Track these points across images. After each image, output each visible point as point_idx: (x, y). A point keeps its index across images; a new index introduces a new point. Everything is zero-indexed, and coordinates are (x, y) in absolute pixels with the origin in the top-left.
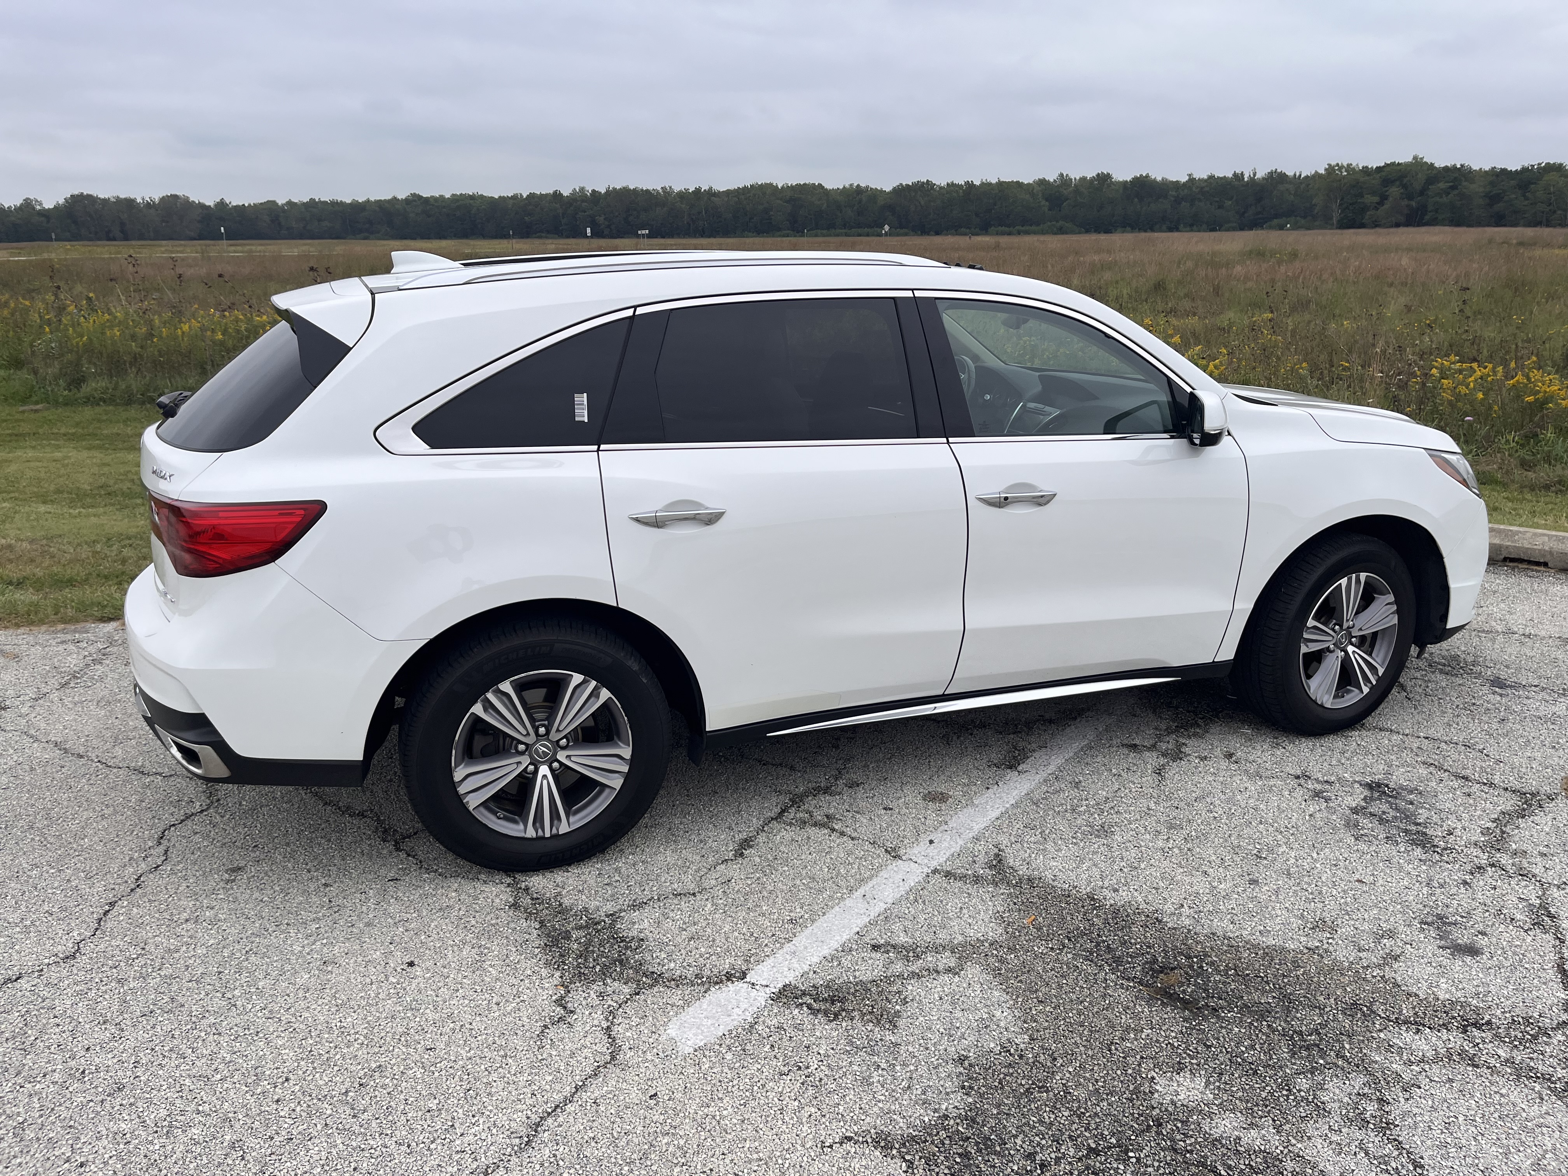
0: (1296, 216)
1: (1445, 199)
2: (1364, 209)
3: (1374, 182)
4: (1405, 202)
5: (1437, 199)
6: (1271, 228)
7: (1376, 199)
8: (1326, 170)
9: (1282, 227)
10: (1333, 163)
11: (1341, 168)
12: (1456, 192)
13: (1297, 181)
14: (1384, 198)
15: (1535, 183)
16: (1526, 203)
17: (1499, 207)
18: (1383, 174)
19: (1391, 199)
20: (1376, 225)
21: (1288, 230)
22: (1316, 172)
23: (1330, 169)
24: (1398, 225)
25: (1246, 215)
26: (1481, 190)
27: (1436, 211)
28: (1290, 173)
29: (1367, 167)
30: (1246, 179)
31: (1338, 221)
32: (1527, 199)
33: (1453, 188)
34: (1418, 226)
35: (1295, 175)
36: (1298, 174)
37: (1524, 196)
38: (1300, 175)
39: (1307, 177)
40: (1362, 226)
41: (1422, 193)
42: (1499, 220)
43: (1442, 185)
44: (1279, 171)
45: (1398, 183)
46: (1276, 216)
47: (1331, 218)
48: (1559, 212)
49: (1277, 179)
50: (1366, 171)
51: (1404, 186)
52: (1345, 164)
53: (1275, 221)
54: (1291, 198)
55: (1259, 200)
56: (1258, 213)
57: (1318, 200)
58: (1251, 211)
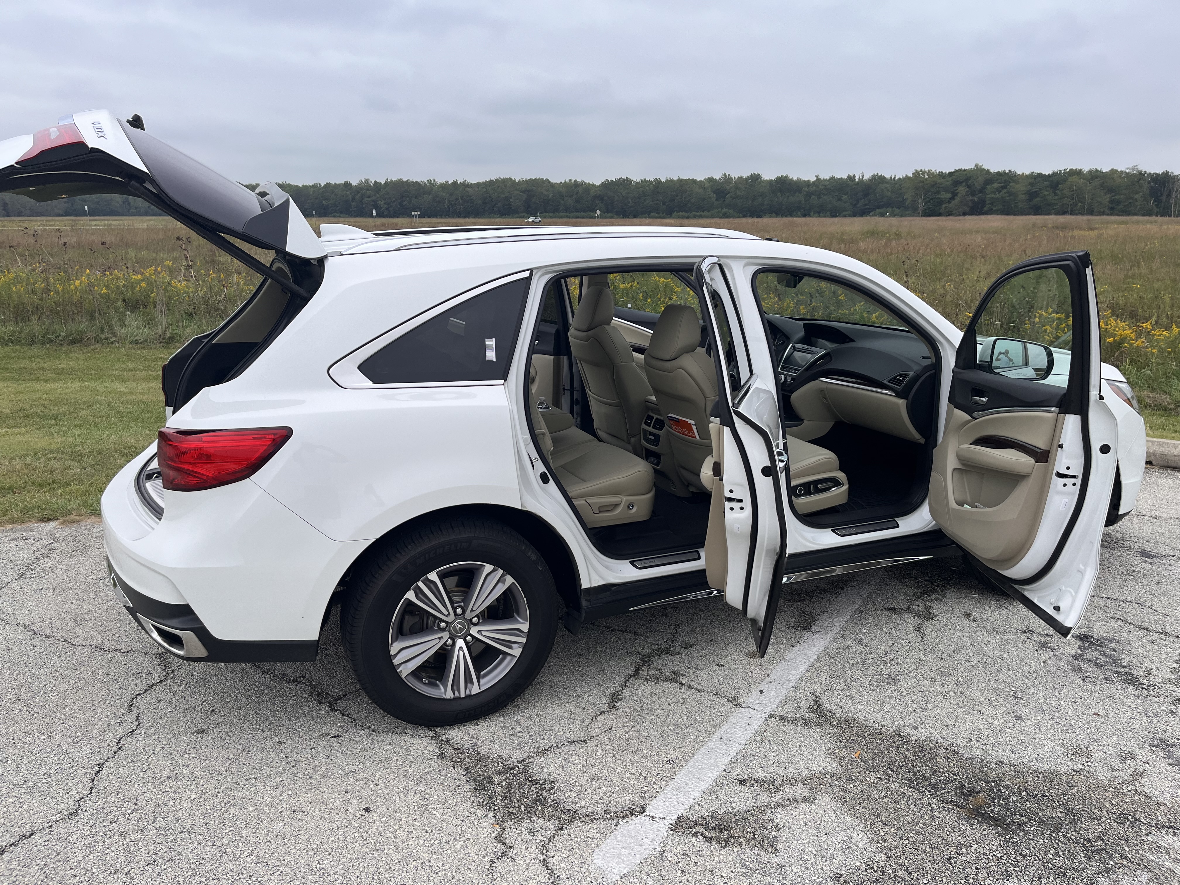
0: (893, 207)
1: (998, 196)
2: (940, 203)
3: (948, 183)
4: (970, 198)
5: (992, 195)
6: (875, 215)
7: (949, 195)
8: (913, 174)
9: (883, 215)
10: (919, 169)
11: (924, 173)
12: (1005, 190)
13: (892, 181)
14: (954, 195)
15: (1062, 184)
16: (1056, 197)
17: (1036, 201)
18: (954, 177)
19: (959, 195)
20: (949, 214)
21: (887, 217)
22: (906, 176)
23: (917, 174)
24: (964, 214)
25: (858, 206)
26: (1024, 188)
27: (992, 204)
28: (888, 176)
29: (942, 172)
30: (857, 180)
31: (923, 211)
32: (1057, 195)
33: (1003, 187)
34: (979, 214)
35: (891, 177)
36: (893, 177)
37: (1055, 193)
38: (895, 178)
39: (900, 179)
40: (939, 215)
41: (982, 190)
42: (1037, 211)
43: (996, 185)
44: (880, 174)
45: (964, 184)
46: (879, 207)
47: (918, 209)
48: (1080, 204)
49: (878, 180)
50: (941, 175)
51: (969, 186)
52: (927, 170)
53: (878, 211)
54: (889, 194)
55: (866, 195)
56: (866, 205)
57: (908, 196)
58: (861, 203)
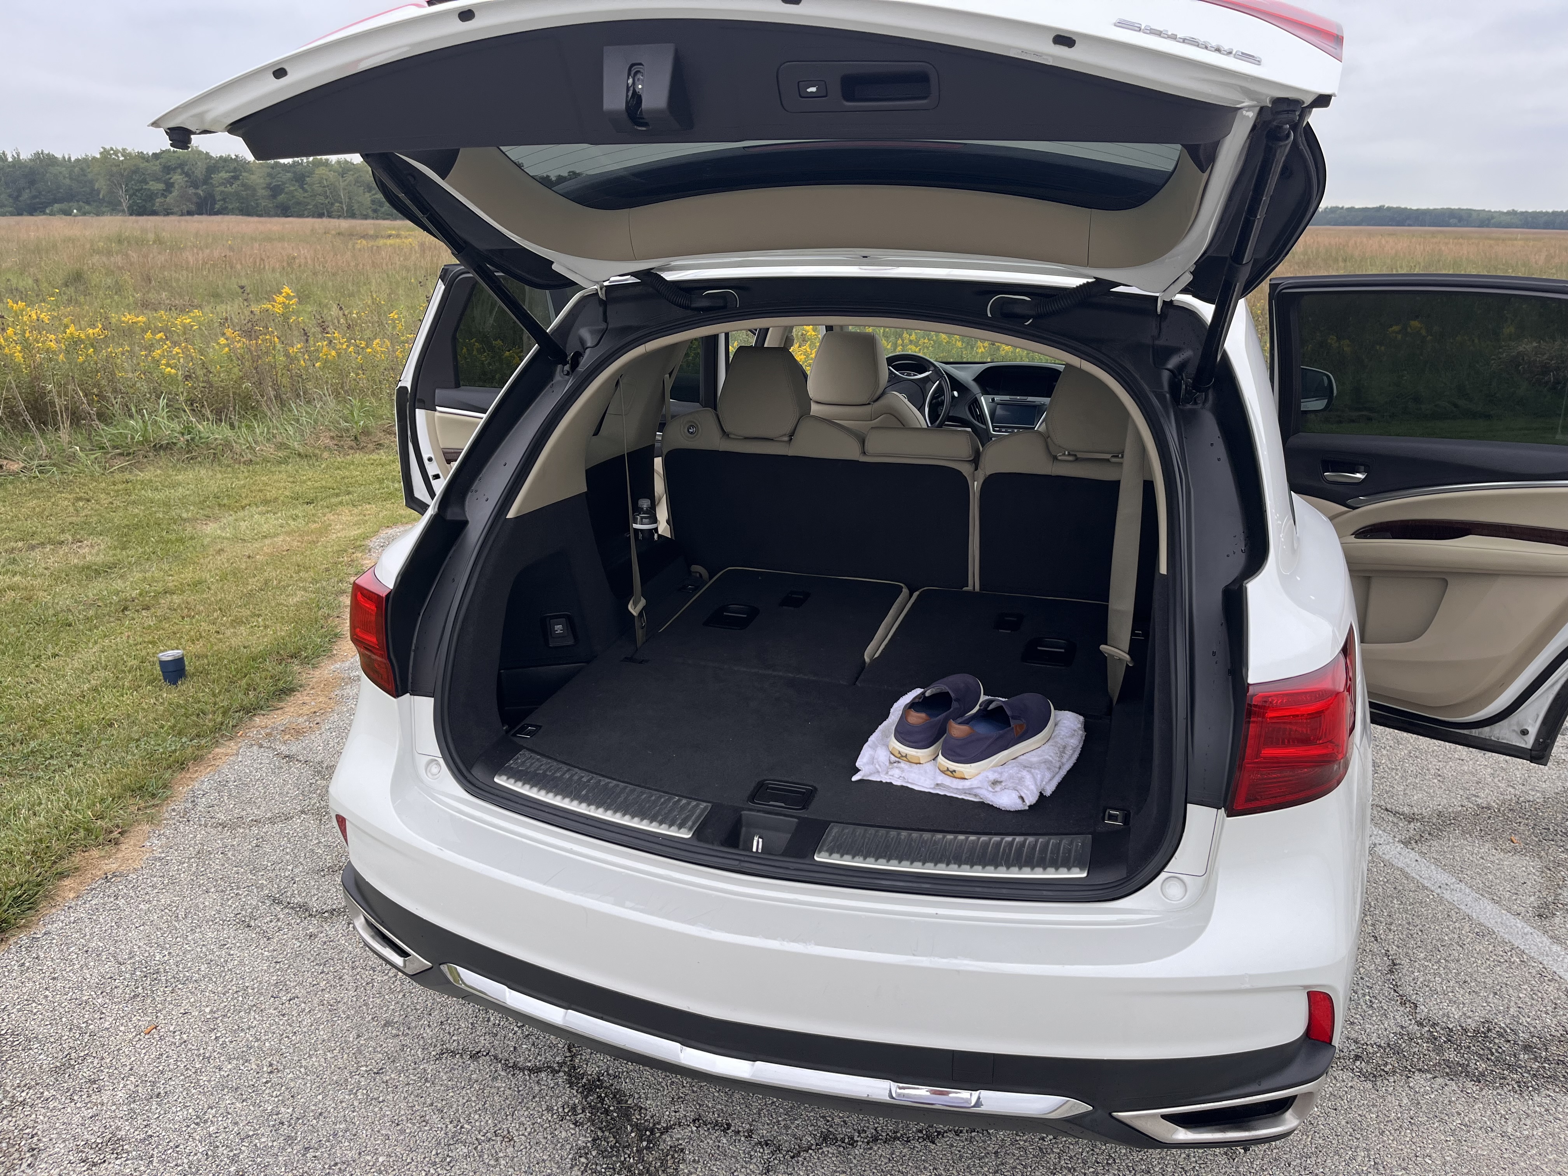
0: (78, 201)
1: (229, 189)
2: (151, 196)
3: (155, 168)
4: (191, 191)
5: (222, 188)
6: (52, 214)
7: (161, 186)
8: (101, 153)
9: (68, 213)
10: (108, 147)
11: (116, 153)
12: (239, 182)
13: (66, 163)
14: (169, 186)
15: (309, 177)
16: (306, 195)
17: (282, 197)
18: (162, 160)
19: (177, 186)
20: (168, 213)
21: (75, 216)
23: (105, 153)
24: (190, 213)
25: (21, 199)
26: (262, 181)
27: (224, 200)
28: (59, 156)
29: (142, 153)
30: (10, 159)
31: (129, 208)
32: (306, 191)
33: (236, 178)
34: (210, 214)
35: (64, 157)
36: (67, 158)
37: (303, 188)
38: (70, 158)
39: (77, 160)
40: (154, 213)
41: (207, 180)
42: (285, 211)
43: (224, 175)
44: (46, 152)
45: (179, 170)
46: (56, 201)
47: (120, 203)
48: (337, 204)
49: (44, 162)
50: (141, 156)
51: (187, 175)
52: (120, 149)
53: (57, 206)
54: (67, 181)
55: (32, 183)
56: (35, 197)
57: (101, 185)
58: (26, 195)
